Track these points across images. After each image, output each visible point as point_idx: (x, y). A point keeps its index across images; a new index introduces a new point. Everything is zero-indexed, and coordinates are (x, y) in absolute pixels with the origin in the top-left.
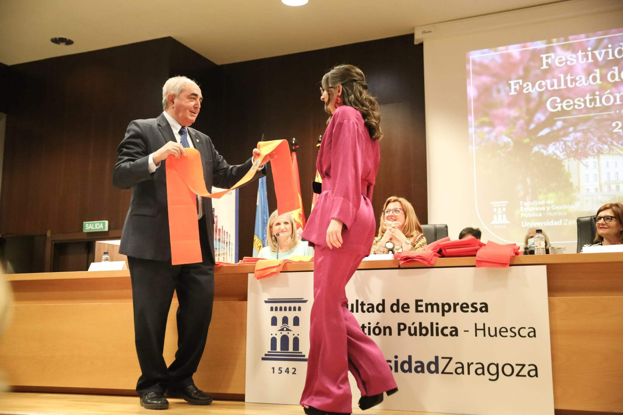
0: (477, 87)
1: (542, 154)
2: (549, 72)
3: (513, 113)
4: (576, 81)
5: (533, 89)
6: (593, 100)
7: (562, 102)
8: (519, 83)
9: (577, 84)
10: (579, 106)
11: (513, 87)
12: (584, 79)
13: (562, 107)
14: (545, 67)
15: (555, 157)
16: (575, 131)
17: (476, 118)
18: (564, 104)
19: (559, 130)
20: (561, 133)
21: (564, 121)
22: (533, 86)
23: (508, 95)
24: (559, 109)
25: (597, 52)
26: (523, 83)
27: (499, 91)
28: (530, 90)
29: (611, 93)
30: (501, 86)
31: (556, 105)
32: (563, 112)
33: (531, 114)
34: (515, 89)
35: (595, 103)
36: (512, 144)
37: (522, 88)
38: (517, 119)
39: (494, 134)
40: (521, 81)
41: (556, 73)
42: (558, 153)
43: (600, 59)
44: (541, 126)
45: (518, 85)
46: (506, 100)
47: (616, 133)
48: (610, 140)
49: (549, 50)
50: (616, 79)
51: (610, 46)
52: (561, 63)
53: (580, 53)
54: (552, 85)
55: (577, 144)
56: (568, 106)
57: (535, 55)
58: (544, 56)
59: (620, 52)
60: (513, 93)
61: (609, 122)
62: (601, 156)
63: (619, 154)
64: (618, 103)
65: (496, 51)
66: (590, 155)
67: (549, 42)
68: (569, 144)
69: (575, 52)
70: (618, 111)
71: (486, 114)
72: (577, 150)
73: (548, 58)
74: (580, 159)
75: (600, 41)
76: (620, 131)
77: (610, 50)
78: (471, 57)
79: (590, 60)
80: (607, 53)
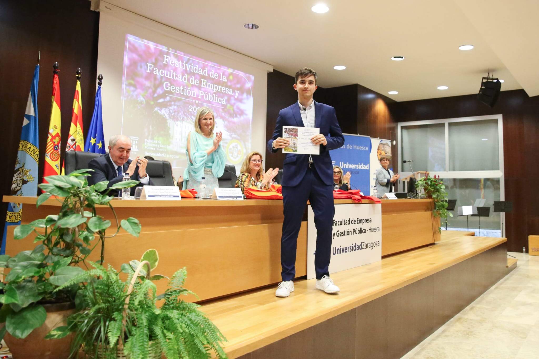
0: (130, 60)
1: (159, 114)
2: (165, 66)
3: (148, 84)
4: (177, 77)
5: (158, 73)
6: (183, 90)
7: (170, 86)
8: (152, 66)
9: (178, 78)
10: (178, 91)
11: (149, 68)
12: (181, 77)
13: (170, 88)
14: (165, 62)
15: (164, 117)
16: (174, 105)
17: (127, 79)
18: (171, 88)
19: (167, 102)
20: (168, 104)
21: (170, 97)
22: (159, 71)
23: (146, 72)
24: (169, 89)
25: (187, 65)
26: (154, 68)
27: (141, 67)
28: (157, 73)
29: (190, 90)
30: (143, 64)
31: (168, 87)
32: (170, 92)
33: (156, 87)
34: (150, 69)
35: (184, 93)
36: (145, 102)
37: (153, 70)
38: (149, 88)
39: (136, 93)
40: (153, 65)
41: (170, 68)
42: (166, 115)
43: (188, 69)
44: (160, 96)
46: (144, 74)
47: (190, 111)
48: (187, 114)
49: (168, 54)
50: (193, 83)
51: (192, 64)
52: (172, 64)
53: (180, 63)
54: (167, 75)
55: (175, 112)
56: (173, 90)
57: (161, 53)
58: (165, 56)
59: (196, 69)
60: (148, 71)
61: (188, 105)
62: (184, 122)
63: (190, 123)
64: (192, 96)
65: (142, 41)
66: (179, 120)
67: (168, 49)
68: (171, 111)
69: (179, 61)
70: (192, 100)
71: (133, 79)
72: (174, 115)
73: (167, 58)
74: (175, 121)
75: (189, 60)
76: (192, 111)
77: (192, 67)
78: (128, 38)
79: (184, 68)
80: (191, 67)
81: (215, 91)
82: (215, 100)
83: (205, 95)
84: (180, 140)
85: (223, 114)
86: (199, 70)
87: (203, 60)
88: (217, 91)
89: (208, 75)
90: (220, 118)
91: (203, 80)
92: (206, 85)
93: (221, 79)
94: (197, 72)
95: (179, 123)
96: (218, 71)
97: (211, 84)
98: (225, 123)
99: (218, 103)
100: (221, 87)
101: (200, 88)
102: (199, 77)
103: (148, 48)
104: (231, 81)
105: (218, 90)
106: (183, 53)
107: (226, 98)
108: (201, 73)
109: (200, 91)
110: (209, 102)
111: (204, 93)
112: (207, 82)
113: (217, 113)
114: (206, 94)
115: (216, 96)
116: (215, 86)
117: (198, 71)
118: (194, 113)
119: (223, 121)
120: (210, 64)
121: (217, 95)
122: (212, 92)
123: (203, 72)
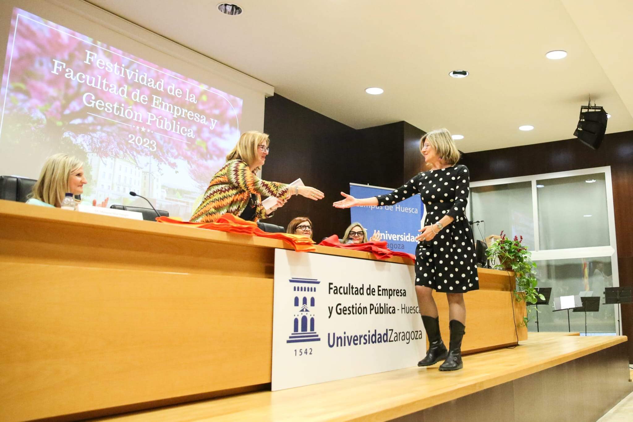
0: (20, 50)
1: (72, 142)
2: (89, 68)
3: (52, 92)
4: (110, 88)
5: (74, 77)
6: (119, 109)
7: (96, 100)
8: (62, 65)
9: (110, 90)
10: (108, 110)
11: (56, 67)
12: (115, 88)
13: (95, 104)
14: (87, 62)
15: (82, 148)
16: (102, 131)
17: (12, 79)
18: (97, 104)
19: (89, 125)
20: (91, 128)
21: (95, 118)
22: (75, 75)
23: (50, 72)
24: (92, 105)
25: (128, 71)
26: (66, 68)
27: (41, 64)
28: (71, 77)
29: (132, 109)
31: (91, 101)
32: (94, 110)
33: (68, 100)
34: (58, 70)
35: (120, 113)
36: (45, 122)
37: (64, 71)
38: (54, 99)
39: (28, 104)
40: (64, 64)
41: (96, 72)
42: (85, 145)
43: (129, 78)
44: (75, 115)
45: (61, 67)
46: (47, 76)
47: (130, 144)
48: (125, 148)
49: (93, 49)
50: (137, 100)
51: (137, 71)
52: (101, 65)
53: (116, 65)
54: (91, 82)
55: (101, 142)
56: (100, 106)
57: (81, 47)
58: (89, 52)
59: (143, 79)
60: (55, 72)
61: (127, 133)
62: (117, 159)
63: (129, 162)
64: (135, 119)
65: (46, 23)
66: (109, 156)
67: (94, 42)
68: (95, 140)
69: (113, 62)
70: (134, 126)
71: (24, 81)
72: (100, 148)
73: (91, 55)
74: (101, 157)
75: (131, 63)
76: (134, 143)
77: (137, 75)
78: (18, 15)
79: (122, 75)
80: (134, 75)
81: (175, 116)
82: (176, 130)
83: (158, 120)
84: (109, 188)
85: (189, 153)
86: (149, 80)
87: (157, 66)
88: (180, 117)
89: (165, 90)
90: (182, 158)
91: (155, 97)
92: (160, 105)
93: (187, 99)
94: (145, 83)
95: (108, 160)
96: (182, 86)
97: (169, 104)
98: (191, 167)
99: (181, 134)
100: (186, 111)
101: (149, 109)
102: (147, 92)
103: (58, 35)
104: (203, 103)
105: (182, 114)
106: (120, 52)
107: (194, 128)
108: (153, 86)
109: (150, 114)
110: (165, 132)
111: (157, 117)
112: (162, 100)
113: (177, 150)
114: (160, 119)
115: (177, 124)
116: (176, 108)
117: (147, 82)
118: (138, 147)
119: (189, 163)
120: (169, 73)
121: (179, 123)
122: (170, 116)
123: (155, 84)
